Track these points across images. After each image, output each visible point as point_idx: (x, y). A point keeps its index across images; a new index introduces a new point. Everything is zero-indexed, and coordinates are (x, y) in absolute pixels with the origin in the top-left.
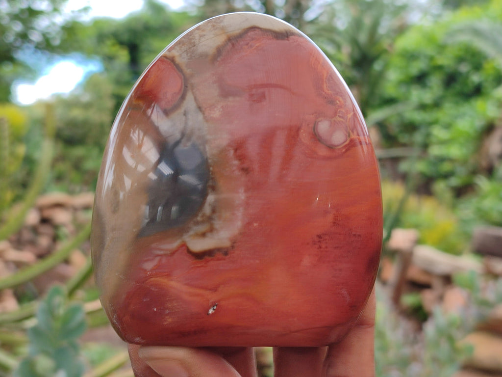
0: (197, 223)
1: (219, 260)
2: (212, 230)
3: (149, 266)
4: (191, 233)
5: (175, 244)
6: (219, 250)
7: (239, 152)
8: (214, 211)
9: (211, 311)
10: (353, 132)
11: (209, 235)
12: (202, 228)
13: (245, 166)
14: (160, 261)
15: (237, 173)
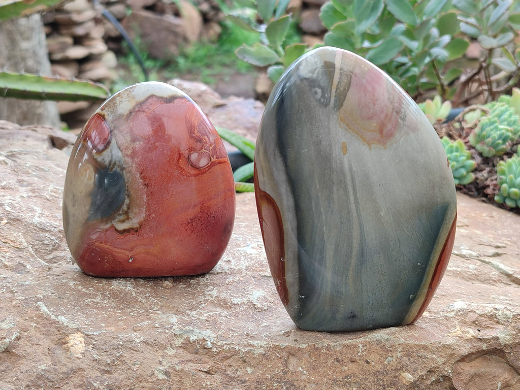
0: (119, 215)
1: (133, 234)
2: (128, 218)
3: (94, 237)
4: (116, 220)
5: (108, 226)
6: (133, 229)
7: (143, 175)
8: (128, 208)
9: (130, 261)
10: (213, 157)
11: (126, 221)
12: (122, 218)
13: (146, 183)
14: (100, 235)
15: (141, 186)
